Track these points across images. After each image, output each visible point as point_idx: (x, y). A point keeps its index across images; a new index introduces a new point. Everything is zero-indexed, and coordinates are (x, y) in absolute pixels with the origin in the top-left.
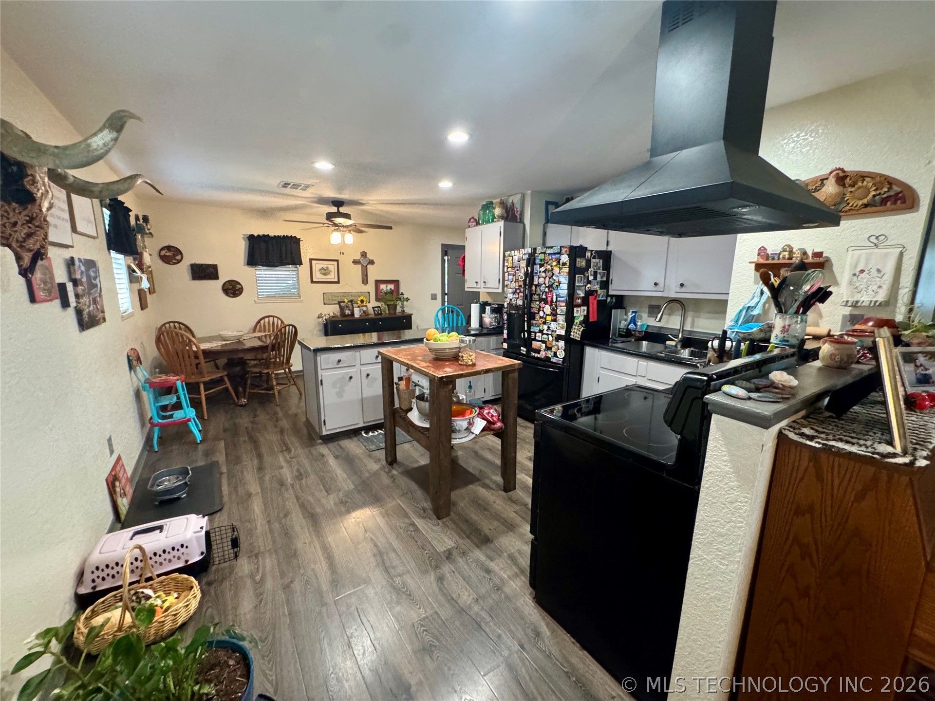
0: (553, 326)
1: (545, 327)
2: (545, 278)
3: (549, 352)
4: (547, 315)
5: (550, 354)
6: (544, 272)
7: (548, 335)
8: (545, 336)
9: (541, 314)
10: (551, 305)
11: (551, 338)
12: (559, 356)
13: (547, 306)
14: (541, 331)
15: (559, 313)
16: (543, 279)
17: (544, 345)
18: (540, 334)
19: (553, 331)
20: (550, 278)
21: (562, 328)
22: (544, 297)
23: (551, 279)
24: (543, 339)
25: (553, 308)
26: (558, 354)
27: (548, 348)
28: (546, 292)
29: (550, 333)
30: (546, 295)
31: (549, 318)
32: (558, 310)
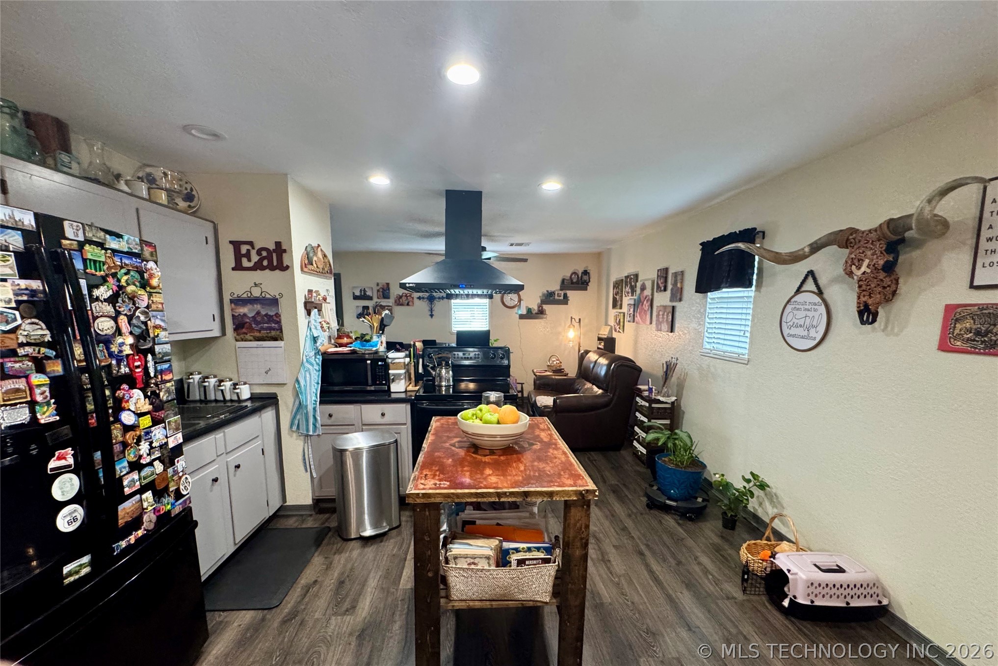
0: (158, 434)
1: (144, 447)
2: (115, 319)
3: (165, 501)
4: (140, 415)
5: (168, 504)
6: (112, 300)
7: (151, 464)
8: (146, 471)
9: (127, 418)
10: (143, 390)
11: (159, 467)
12: (184, 493)
13: (137, 393)
14: (136, 466)
15: (165, 398)
16: (112, 323)
17: (148, 495)
18: (135, 476)
19: (161, 447)
20: (130, 318)
21: (177, 429)
22: (124, 370)
23: (134, 321)
24: (145, 482)
25: (153, 393)
26: (182, 487)
27: (159, 494)
28: (128, 356)
29: (157, 454)
30: (128, 365)
31: (146, 421)
32: (162, 394)
